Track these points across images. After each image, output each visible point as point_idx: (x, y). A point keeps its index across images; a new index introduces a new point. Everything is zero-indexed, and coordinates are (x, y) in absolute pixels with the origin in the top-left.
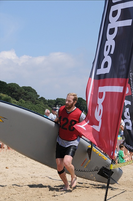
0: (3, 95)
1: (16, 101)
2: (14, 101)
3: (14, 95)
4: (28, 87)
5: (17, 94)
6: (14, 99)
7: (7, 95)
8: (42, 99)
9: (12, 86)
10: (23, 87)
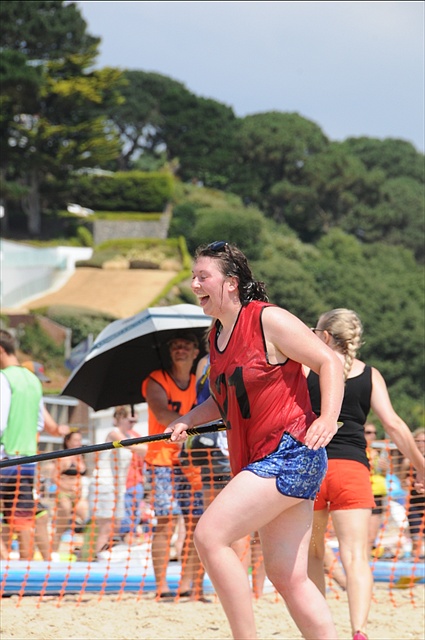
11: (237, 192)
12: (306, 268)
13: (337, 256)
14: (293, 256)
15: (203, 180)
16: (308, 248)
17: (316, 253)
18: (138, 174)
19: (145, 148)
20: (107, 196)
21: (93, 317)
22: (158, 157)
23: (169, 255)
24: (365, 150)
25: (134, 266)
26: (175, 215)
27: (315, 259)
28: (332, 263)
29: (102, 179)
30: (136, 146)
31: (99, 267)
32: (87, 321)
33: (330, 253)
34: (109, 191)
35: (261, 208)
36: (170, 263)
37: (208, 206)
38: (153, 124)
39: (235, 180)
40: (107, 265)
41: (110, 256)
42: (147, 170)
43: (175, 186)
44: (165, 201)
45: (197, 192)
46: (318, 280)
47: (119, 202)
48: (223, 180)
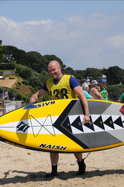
0: (22, 67)
1: (38, 74)
2: (35, 73)
3: (34, 66)
4: (52, 55)
5: (38, 64)
6: (35, 71)
7: (27, 67)
8: (69, 70)
9: (32, 55)
10: (45, 56)
11: (27, 65)
12: (39, 77)
13: (44, 75)
14: (37, 75)
15: (21, 63)
16: (39, 74)
17: (41, 75)
18: (10, 63)
19: (11, 59)
20: (5, 67)
21: (4, 88)
22: (13, 60)
23: (16, 77)
24: (47, 57)
25: (10, 79)
26: (16, 70)
27: (41, 76)
28: (43, 76)
29: (4, 64)
30: (9, 58)
31: (4, 79)
32: (3, 88)
33: (43, 75)
34: (5, 66)
35: (31, 68)
36: (16, 78)
37: (22, 68)
38: (12, 55)
39: (26, 63)
40: (5, 79)
41: (6, 77)
42: (11, 62)
43: (16, 65)
44: (15, 67)
45: (20, 66)
46: (41, 79)
47: (7, 68)
48: (24, 63)
